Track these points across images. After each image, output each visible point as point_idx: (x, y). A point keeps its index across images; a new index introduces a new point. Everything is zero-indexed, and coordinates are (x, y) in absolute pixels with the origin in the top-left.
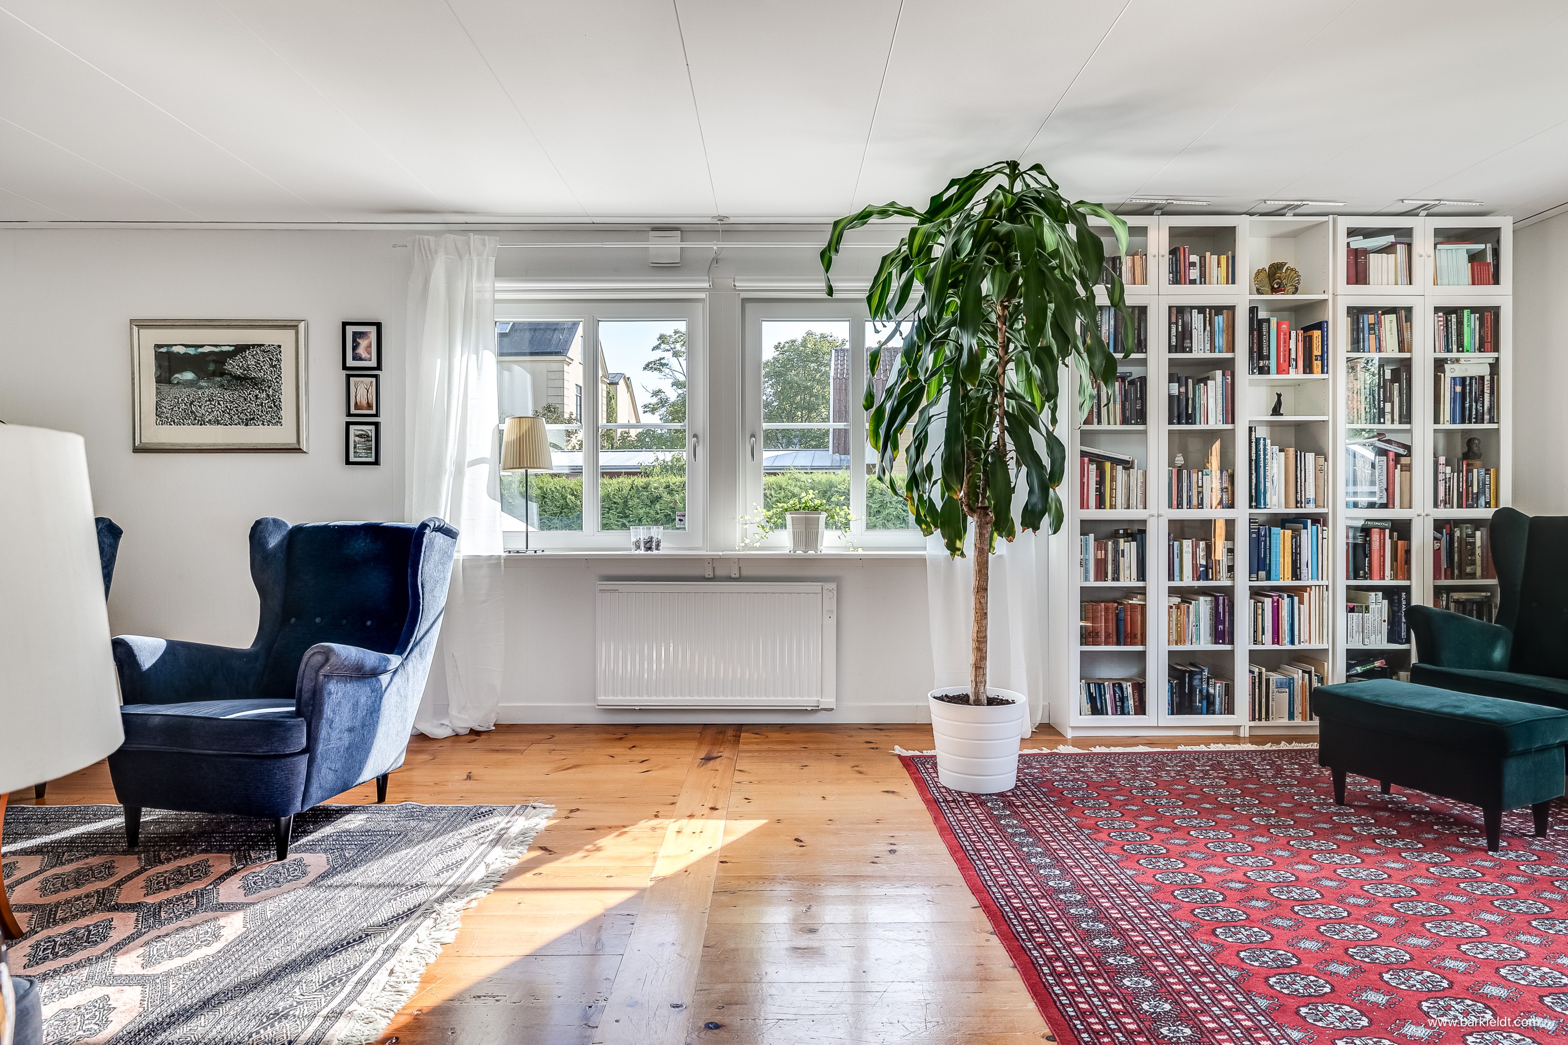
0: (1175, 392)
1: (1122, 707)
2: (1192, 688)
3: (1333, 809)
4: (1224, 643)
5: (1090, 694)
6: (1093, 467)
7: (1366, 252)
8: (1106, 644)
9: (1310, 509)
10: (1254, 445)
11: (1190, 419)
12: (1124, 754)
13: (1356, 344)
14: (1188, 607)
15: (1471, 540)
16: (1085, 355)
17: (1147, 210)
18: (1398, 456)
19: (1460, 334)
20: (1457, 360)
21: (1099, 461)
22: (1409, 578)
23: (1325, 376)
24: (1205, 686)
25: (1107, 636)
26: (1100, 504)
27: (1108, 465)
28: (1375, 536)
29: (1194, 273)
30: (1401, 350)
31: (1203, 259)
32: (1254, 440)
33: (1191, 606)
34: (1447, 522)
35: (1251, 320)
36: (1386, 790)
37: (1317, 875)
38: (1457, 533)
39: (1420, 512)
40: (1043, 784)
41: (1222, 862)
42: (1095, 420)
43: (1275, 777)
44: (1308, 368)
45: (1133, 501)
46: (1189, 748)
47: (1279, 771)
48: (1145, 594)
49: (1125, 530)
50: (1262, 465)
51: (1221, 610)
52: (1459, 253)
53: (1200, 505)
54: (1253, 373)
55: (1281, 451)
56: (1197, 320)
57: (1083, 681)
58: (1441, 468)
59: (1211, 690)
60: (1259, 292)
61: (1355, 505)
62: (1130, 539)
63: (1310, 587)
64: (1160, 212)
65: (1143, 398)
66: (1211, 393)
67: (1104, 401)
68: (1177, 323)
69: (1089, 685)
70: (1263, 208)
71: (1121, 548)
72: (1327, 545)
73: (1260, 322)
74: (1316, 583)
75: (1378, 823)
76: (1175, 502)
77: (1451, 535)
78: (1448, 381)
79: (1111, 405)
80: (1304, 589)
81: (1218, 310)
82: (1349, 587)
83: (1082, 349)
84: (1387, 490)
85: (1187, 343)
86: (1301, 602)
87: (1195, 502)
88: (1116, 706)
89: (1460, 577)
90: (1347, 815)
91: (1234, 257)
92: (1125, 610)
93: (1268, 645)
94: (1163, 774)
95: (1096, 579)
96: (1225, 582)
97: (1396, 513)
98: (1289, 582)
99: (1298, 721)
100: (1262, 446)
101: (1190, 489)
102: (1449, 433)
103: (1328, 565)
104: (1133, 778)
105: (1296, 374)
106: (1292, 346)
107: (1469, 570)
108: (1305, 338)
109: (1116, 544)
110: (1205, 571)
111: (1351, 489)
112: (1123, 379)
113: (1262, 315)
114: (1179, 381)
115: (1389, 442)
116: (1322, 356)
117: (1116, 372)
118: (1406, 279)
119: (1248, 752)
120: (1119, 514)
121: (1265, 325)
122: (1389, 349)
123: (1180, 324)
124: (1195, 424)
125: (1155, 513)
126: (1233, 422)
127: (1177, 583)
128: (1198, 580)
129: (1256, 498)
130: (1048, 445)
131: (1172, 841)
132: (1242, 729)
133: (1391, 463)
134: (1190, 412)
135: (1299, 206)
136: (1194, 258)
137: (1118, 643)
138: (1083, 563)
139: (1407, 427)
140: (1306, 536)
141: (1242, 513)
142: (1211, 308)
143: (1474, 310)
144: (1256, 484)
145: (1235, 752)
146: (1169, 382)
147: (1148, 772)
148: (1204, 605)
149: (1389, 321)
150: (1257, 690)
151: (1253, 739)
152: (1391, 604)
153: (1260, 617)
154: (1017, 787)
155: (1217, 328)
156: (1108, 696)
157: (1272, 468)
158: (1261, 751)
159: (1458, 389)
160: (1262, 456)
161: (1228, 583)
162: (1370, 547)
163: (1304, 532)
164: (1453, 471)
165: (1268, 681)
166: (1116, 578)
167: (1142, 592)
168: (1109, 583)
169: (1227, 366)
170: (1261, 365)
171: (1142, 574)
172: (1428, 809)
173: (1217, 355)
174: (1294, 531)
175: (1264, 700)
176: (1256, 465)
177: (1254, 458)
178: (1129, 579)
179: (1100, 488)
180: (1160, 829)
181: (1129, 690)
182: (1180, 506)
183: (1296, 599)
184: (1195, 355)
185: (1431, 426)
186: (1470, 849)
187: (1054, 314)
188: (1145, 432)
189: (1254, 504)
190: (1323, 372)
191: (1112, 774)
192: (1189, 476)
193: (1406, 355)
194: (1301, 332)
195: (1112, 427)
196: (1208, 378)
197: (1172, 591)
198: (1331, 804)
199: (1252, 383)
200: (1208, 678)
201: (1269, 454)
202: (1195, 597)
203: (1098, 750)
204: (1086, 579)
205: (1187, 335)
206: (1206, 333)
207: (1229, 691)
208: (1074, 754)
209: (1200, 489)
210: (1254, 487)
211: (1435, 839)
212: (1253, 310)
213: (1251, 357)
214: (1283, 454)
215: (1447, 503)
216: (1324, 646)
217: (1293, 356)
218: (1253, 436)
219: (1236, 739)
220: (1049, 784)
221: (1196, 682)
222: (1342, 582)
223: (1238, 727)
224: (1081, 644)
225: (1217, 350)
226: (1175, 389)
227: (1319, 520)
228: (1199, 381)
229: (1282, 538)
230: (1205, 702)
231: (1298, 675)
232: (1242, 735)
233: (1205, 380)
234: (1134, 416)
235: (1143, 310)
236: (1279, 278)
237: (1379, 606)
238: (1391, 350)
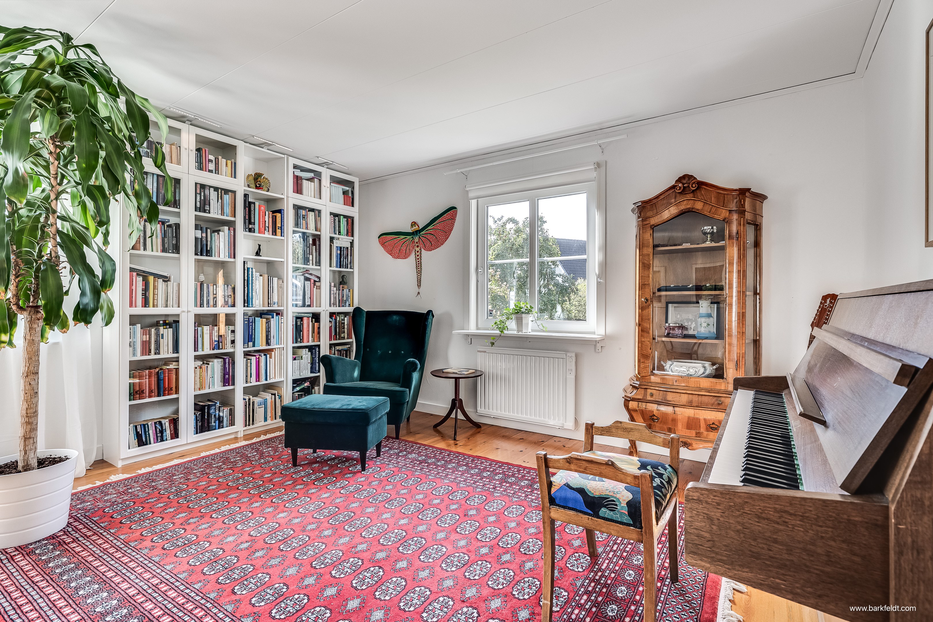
0: (199, 236)
1: (162, 436)
2: (209, 414)
3: (292, 470)
4: (229, 385)
5: (137, 433)
6: (140, 279)
7: (301, 178)
8: (150, 397)
9: (275, 307)
10: (246, 271)
11: (209, 253)
12: (163, 469)
13: (297, 225)
14: (207, 367)
15: (343, 322)
16: (133, 198)
17: (181, 119)
18: (315, 281)
19: (339, 227)
20: (338, 239)
21: (145, 275)
22: (319, 341)
23: (282, 238)
24: (217, 412)
25: (151, 391)
26: (146, 303)
27: (151, 279)
28: (305, 320)
29: (212, 166)
30: (316, 230)
31: (217, 159)
32: (246, 269)
33: (209, 366)
34: (334, 313)
35: (245, 201)
36: (315, 452)
37: (290, 518)
38: (338, 319)
39: (324, 309)
40: (94, 514)
41: (234, 531)
42: (142, 248)
43: (260, 459)
44: (274, 233)
45: (170, 302)
46: (208, 453)
47: (262, 455)
48: (178, 361)
49: (165, 321)
50: (251, 283)
51: (227, 366)
52: (339, 189)
53: (215, 305)
54: (246, 231)
55: (261, 275)
56: (213, 195)
57: (132, 425)
58: (332, 288)
59: (221, 414)
60: (249, 186)
61: (296, 305)
62: (168, 327)
63: (275, 349)
64: (190, 123)
65: (177, 236)
66: (222, 240)
67: (149, 234)
68: (200, 194)
69: (136, 427)
70: (251, 140)
71: (161, 332)
72: (284, 326)
73: (250, 203)
74: (278, 346)
75: (314, 472)
76: (199, 303)
77: (336, 319)
78: (335, 247)
79: (154, 237)
80: (271, 350)
81: (227, 191)
82: (294, 348)
83: (130, 192)
84: (310, 298)
85: (207, 208)
86: (270, 357)
87: (211, 303)
88: (157, 437)
89: (339, 339)
90: (299, 472)
91: (235, 163)
92: (164, 373)
93: (254, 383)
94: (192, 476)
95: (143, 354)
96: (230, 350)
97: (314, 309)
98: (265, 347)
99: (269, 421)
100: (250, 273)
101: (208, 295)
102: (334, 272)
103: (284, 336)
104: (171, 486)
105: (268, 235)
106: (267, 219)
107: (342, 336)
108: (273, 216)
109: (157, 331)
110: (218, 344)
111: (295, 298)
112: (163, 223)
113: (250, 200)
114: (201, 229)
115: (311, 274)
116: (281, 227)
117: (158, 218)
118: (318, 196)
119: (243, 446)
120: (160, 310)
121: (252, 205)
122: (311, 228)
123: (202, 194)
124: (212, 256)
125: (186, 310)
126: (234, 258)
127: (200, 353)
128: (213, 349)
129: (247, 302)
130: (100, 259)
131: (200, 528)
132: (239, 433)
133: (312, 285)
134: (209, 249)
135: (271, 145)
136: (211, 157)
137: (159, 395)
138: (132, 345)
139: (319, 267)
140: (273, 322)
141: (239, 311)
142: (222, 189)
143: (345, 217)
144: (247, 293)
145: (236, 448)
146: (195, 229)
147: (180, 478)
148: (217, 364)
149: (311, 215)
150: (247, 409)
151: (247, 437)
152: (312, 354)
153: (249, 368)
154: (69, 524)
155: (225, 202)
156: (151, 432)
157: (256, 285)
158: (251, 444)
159: (339, 252)
160: (251, 278)
161: (231, 350)
162: (303, 327)
163: (272, 320)
164: (337, 290)
165: (253, 403)
166: (157, 352)
167: (177, 360)
168: (153, 356)
169: (231, 224)
170: (250, 227)
171: (176, 348)
172: (334, 456)
173: (225, 218)
174: (267, 319)
175: (251, 414)
176: (247, 283)
177: (246, 279)
178: (166, 352)
179: (145, 294)
180: (192, 521)
181: (166, 423)
182: (202, 305)
183: (268, 356)
184: (212, 215)
185: (328, 268)
186: (355, 473)
187: (105, 160)
188: (179, 259)
189: (246, 304)
190: (281, 236)
191: (154, 488)
192: (208, 288)
193: (318, 233)
194: (271, 213)
195: (155, 253)
196: (220, 230)
197: (197, 358)
198: (290, 468)
199: (245, 237)
200: (219, 407)
201: (254, 277)
202: (211, 360)
203: (143, 471)
204: (134, 355)
205: (207, 202)
206: (219, 203)
207: (232, 413)
208: (123, 480)
209: (215, 296)
210: (246, 295)
211: (340, 472)
212: (246, 196)
213: (245, 223)
214: (261, 277)
215: (334, 304)
216: (282, 379)
217: (267, 225)
218: (246, 266)
219: (236, 439)
220: (101, 512)
221: (212, 411)
222: (291, 345)
223: (237, 432)
224: (130, 400)
225: (225, 215)
226: (199, 234)
227: (278, 313)
228: (214, 231)
229: (260, 324)
230: (217, 422)
231: (268, 396)
232: (239, 436)
233: (218, 231)
234: (171, 248)
235: (177, 181)
236: (260, 182)
237: (306, 355)
238: (311, 230)
